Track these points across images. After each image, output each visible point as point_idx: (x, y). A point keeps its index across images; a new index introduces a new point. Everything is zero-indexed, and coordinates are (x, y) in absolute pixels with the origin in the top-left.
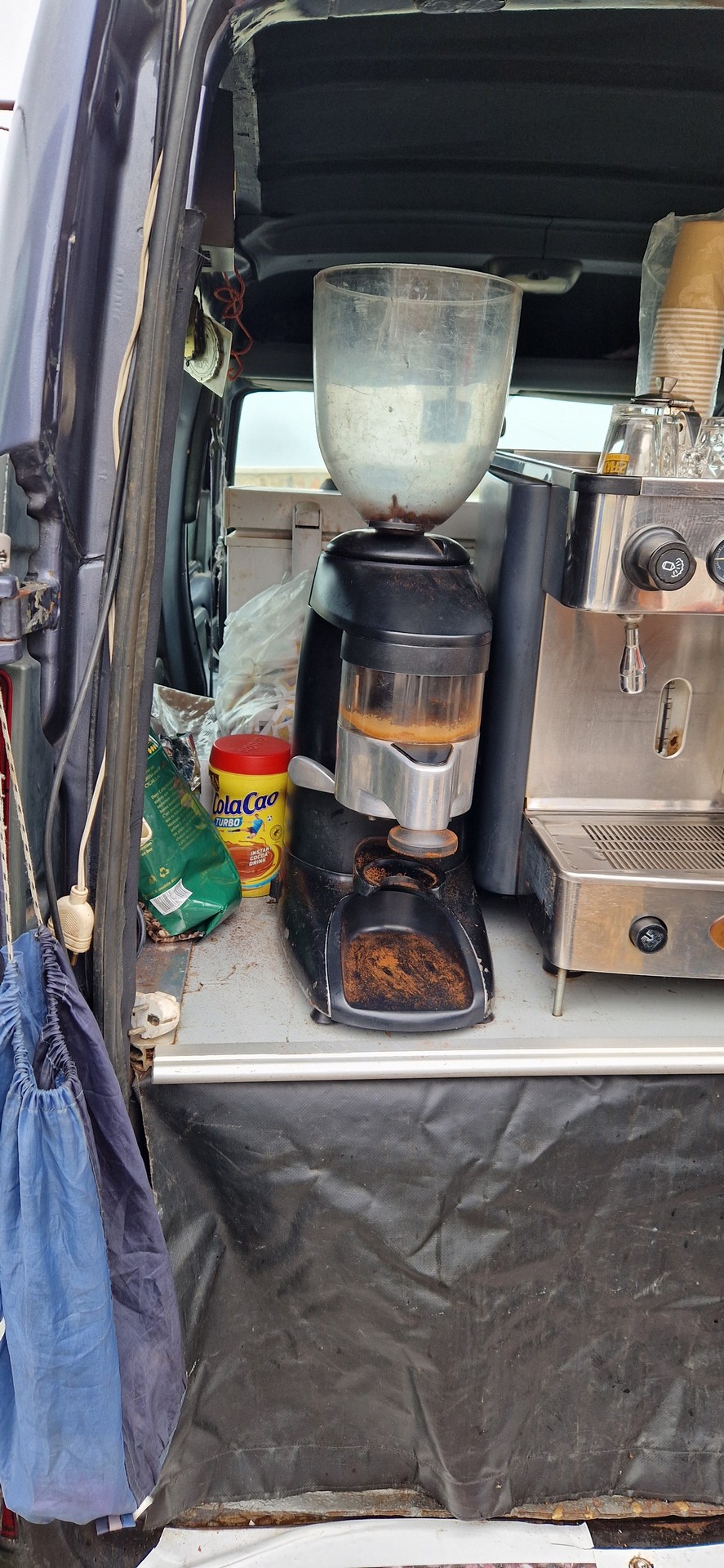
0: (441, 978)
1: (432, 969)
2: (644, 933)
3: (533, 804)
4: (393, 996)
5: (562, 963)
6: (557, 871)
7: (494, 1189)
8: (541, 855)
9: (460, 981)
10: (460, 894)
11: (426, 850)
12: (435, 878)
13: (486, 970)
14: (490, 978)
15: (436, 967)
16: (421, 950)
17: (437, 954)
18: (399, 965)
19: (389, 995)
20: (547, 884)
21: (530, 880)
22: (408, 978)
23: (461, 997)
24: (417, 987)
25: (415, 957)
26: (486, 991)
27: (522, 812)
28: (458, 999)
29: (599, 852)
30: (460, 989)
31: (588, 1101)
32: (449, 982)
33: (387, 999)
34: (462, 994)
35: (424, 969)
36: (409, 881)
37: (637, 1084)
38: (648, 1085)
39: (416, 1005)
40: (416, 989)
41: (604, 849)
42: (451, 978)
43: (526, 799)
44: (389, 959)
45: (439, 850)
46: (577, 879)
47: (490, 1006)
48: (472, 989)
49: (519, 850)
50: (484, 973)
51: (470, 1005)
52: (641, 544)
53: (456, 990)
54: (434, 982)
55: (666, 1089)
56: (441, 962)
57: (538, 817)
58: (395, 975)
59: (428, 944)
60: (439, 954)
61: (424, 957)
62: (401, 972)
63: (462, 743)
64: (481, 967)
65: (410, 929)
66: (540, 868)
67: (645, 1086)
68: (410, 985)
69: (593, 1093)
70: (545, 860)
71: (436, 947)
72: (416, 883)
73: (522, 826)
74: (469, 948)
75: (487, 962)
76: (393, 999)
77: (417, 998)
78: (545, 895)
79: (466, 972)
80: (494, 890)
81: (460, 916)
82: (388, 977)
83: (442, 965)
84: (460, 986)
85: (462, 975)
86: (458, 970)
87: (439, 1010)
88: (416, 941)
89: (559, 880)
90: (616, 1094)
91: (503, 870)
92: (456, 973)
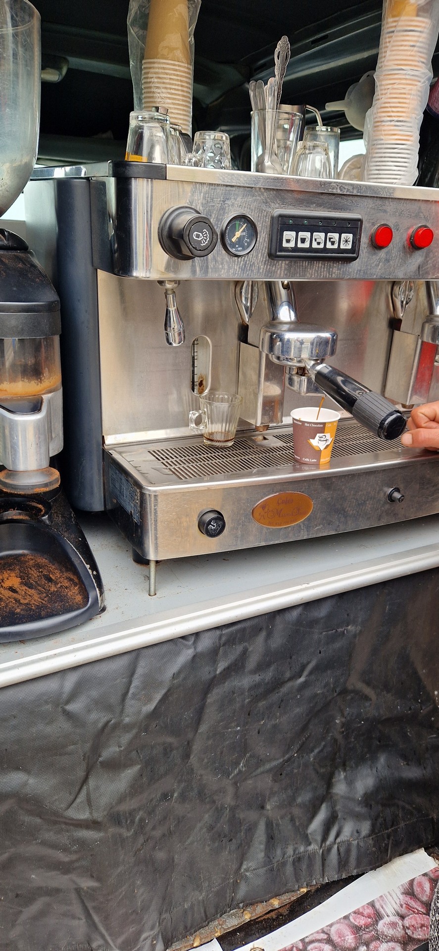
0: (59, 585)
1: (50, 580)
2: (209, 523)
3: (110, 440)
4: (22, 610)
5: (152, 556)
6: (140, 486)
7: (126, 738)
8: (123, 477)
9: (75, 586)
10: (62, 517)
11: (33, 487)
12: (42, 508)
13: (95, 573)
14: (98, 578)
15: (53, 578)
16: (38, 566)
17: (52, 567)
18: (21, 583)
19: (18, 610)
20: (132, 498)
21: (116, 498)
22: (32, 592)
23: (79, 598)
24: (41, 598)
25: (34, 573)
26: (97, 589)
27: (102, 447)
28: (77, 600)
29: (166, 469)
30: (77, 592)
31: (187, 654)
32: (66, 588)
33: (17, 614)
34: (79, 596)
35: (44, 581)
36: (20, 514)
37: (218, 632)
38: (225, 631)
39: (43, 613)
40: (39, 600)
41: (169, 467)
42: (67, 585)
43: (103, 437)
44: (13, 580)
45: (46, 485)
46: (155, 491)
47: (102, 600)
48: (86, 591)
49: (103, 476)
50: (94, 575)
51: (87, 604)
52: (173, 220)
53: (74, 593)
54: (54, 591)
55: (237, 631)
56: (56, 574)
57: (115, 449)
58: (20, 592)
59: (43, 560)
60: (53, 567)
61: (42, 572)
62: (24, 588)
63: (50, 395)
64: (90, 571)
65: (26, 552)
66: (124, 487)
67: (224, 632)
68: (34, 597)
69: (188, 647)
70: (127, 480)
71: (50, 562)
72: (26, 515)
73: (103, 458)
74: (78, 558)
75: (94, 567)
76: (22, 613)
77: (42, 607)
78: (131, 507)
79: (79, 577)
80: (88, 509)
81: (66, 534)
82: (15, 595)
83: (58, 575)
84: (76, 590)
85: (76, 580)
86: (72, 577)
87: (63, 613)
88: (33, 559)
89: (142, 495)
90: (205, 644)
91: (92, 493)
92: (71, 580)
